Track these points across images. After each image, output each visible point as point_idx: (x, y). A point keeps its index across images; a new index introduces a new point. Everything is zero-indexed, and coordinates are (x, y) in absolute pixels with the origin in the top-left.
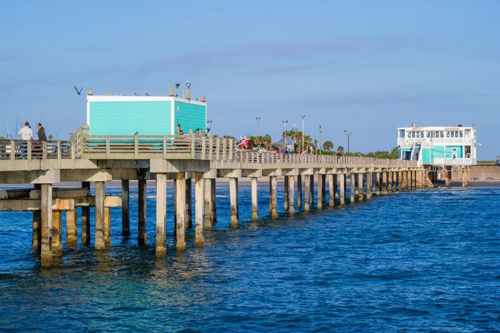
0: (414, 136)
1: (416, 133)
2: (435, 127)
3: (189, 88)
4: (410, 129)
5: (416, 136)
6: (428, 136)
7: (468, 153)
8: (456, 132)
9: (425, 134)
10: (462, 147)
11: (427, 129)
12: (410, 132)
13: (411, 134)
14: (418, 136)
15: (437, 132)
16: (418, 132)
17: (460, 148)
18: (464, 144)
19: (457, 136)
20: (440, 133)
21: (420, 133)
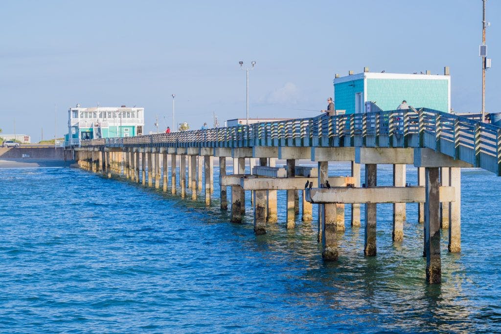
0: (86, 117)
1: (88, 113)
2: (108, 108)
3: (253, 66)
4: (84, 109)
5: (88, 116)
6: (101, 116)
7: (139, 132)
8: (128, 112)
9: (98, 114)
10: (134, 127)
11: (99, 109)
12: (83, 113)
13: (84, 114)
14: (90, 117)
15: (109, 113)
16: (91, 113)
17: (132, 128)
18: (136, 125)
19: (129, 117)
20: (112, 113)
21: (93, 114)
